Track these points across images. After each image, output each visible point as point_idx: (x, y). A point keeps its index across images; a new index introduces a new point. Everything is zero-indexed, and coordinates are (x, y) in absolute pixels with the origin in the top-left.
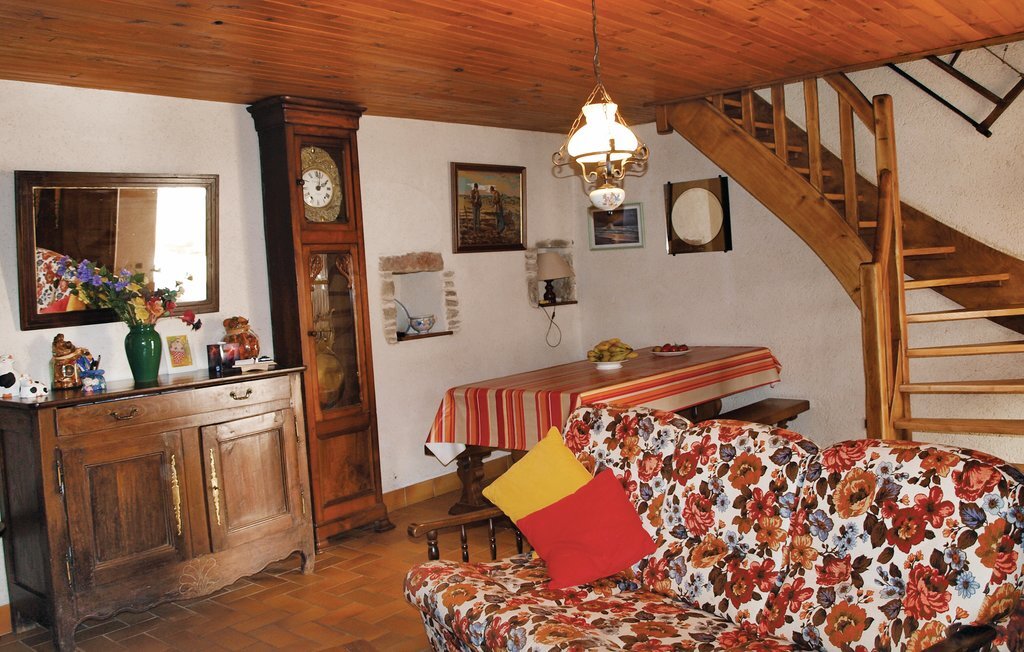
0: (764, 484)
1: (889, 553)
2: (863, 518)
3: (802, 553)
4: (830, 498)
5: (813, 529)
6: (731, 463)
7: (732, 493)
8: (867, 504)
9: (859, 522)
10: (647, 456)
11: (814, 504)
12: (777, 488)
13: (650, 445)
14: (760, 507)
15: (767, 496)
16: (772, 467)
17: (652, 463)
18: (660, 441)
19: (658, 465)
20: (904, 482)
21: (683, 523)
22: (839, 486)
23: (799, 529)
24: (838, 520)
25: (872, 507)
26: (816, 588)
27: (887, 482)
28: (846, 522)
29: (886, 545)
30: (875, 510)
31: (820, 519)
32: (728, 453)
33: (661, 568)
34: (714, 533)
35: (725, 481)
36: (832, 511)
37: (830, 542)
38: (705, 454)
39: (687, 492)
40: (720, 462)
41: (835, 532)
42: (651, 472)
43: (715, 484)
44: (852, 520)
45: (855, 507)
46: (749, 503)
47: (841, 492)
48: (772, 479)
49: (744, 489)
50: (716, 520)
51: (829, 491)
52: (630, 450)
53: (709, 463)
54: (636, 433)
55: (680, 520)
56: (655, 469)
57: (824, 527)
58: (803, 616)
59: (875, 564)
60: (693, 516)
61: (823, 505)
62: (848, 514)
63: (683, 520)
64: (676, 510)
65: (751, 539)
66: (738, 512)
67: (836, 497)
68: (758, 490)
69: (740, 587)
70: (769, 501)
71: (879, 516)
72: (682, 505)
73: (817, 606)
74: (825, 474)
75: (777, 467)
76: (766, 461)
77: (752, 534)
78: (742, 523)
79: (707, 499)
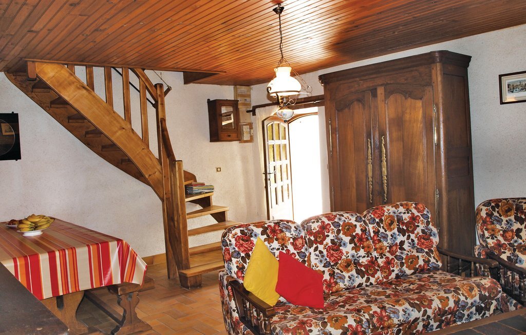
0: (358, 231)
1: (409, 236)
2: (396, 229)
3: (381, 249)
4: (383, 227)
5: (382, 239)
6: (340, 228)
7: (347, 239)
8: (395, 225)
9: (396, 231)
10: (295, 239)
11: (379, 231)
12: (364, 231)
13: (294, 234)
14: (361, 239)
15: (362, 234)
16: (358, 224)
17: (299, 242)
18: (298, 231)
19: (303, 241)
20: (402, 214)
21: (328, 260)
22: (384, 222)
23: (376, 242)
24: (389, 233)
25: (397, 225)
26: (393, 257)
27: (397, 216)
28: (391, 233)
29: (407, 234)
30: (398, 225)
31: (383, 235)
32: (337, 225)
33: (332, 281)
34: (345, 257)
35: (341, 235)
36: (386, 231)
37: (389, 241)
38: (327, 229)
39: (325, 246)
40: (336, 230)
41: (390, 237)
42: (301, 245)
43: (337, 238)
44: (393, 231)
45: (392, 227)
46: (356, 240)
47: (385, 224)
48: (360, 228)
49: (351, 236)
50: (344, 252)
51: (382, 225)
52: (283, 240)
53: (331, 231)
54: (282, 231)
55: (326, 259)
56: (302, 243)
57: (385, 237)
58: (397, 267)
59: (406, 241)
60: (332, 255)
61: (382, 230)
62: (391, 230)
63: (328, 259)
64: (323, 256)
65: (362, 252)
66: (353, 245)
67: (385, 226)
68: (357, 234)
69: (371, 270)
70: (363, 236)
71: (401, 227)
72: (325, 252)
73: (399, 262)
74: (377, 220)
75: (360, 223)
76: (355, 223)
77: (362, 250)
78: (356, 248)
79: (336, 246)
